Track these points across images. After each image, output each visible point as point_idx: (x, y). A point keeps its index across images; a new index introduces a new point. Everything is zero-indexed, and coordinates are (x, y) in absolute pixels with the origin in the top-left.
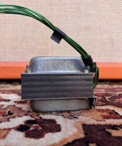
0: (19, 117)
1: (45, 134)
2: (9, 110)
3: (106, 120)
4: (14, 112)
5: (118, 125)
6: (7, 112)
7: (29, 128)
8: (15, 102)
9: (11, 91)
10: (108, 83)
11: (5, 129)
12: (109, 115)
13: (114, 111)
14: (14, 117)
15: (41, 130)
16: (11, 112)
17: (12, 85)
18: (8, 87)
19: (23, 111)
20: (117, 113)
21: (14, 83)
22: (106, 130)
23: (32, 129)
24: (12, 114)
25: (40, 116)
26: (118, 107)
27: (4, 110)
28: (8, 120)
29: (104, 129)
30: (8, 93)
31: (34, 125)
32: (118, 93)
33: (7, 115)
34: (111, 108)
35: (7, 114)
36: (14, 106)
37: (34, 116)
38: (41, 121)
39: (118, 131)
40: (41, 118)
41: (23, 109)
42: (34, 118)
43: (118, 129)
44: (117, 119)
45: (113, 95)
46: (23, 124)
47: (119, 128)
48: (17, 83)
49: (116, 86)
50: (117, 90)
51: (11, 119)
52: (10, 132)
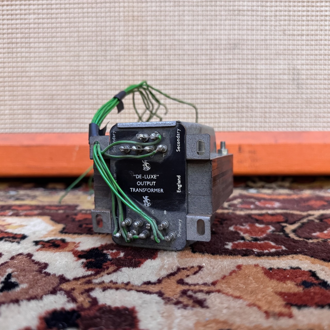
0: (29, 299)
2: (9, 271)
4: (18, 281)
8: (37, 243)
16: (13, 280)
17: (46, 192)
18: (34, 197)
19: (48, 274)
21: (51, 186)
24: (14, 285)
25: (94, 294)
30: (26, 215)
36: (30, 255)
37: (76, 294)
38: (92, 313)
40: (94, 301)
42: (74, 300)
48: (58, 186)
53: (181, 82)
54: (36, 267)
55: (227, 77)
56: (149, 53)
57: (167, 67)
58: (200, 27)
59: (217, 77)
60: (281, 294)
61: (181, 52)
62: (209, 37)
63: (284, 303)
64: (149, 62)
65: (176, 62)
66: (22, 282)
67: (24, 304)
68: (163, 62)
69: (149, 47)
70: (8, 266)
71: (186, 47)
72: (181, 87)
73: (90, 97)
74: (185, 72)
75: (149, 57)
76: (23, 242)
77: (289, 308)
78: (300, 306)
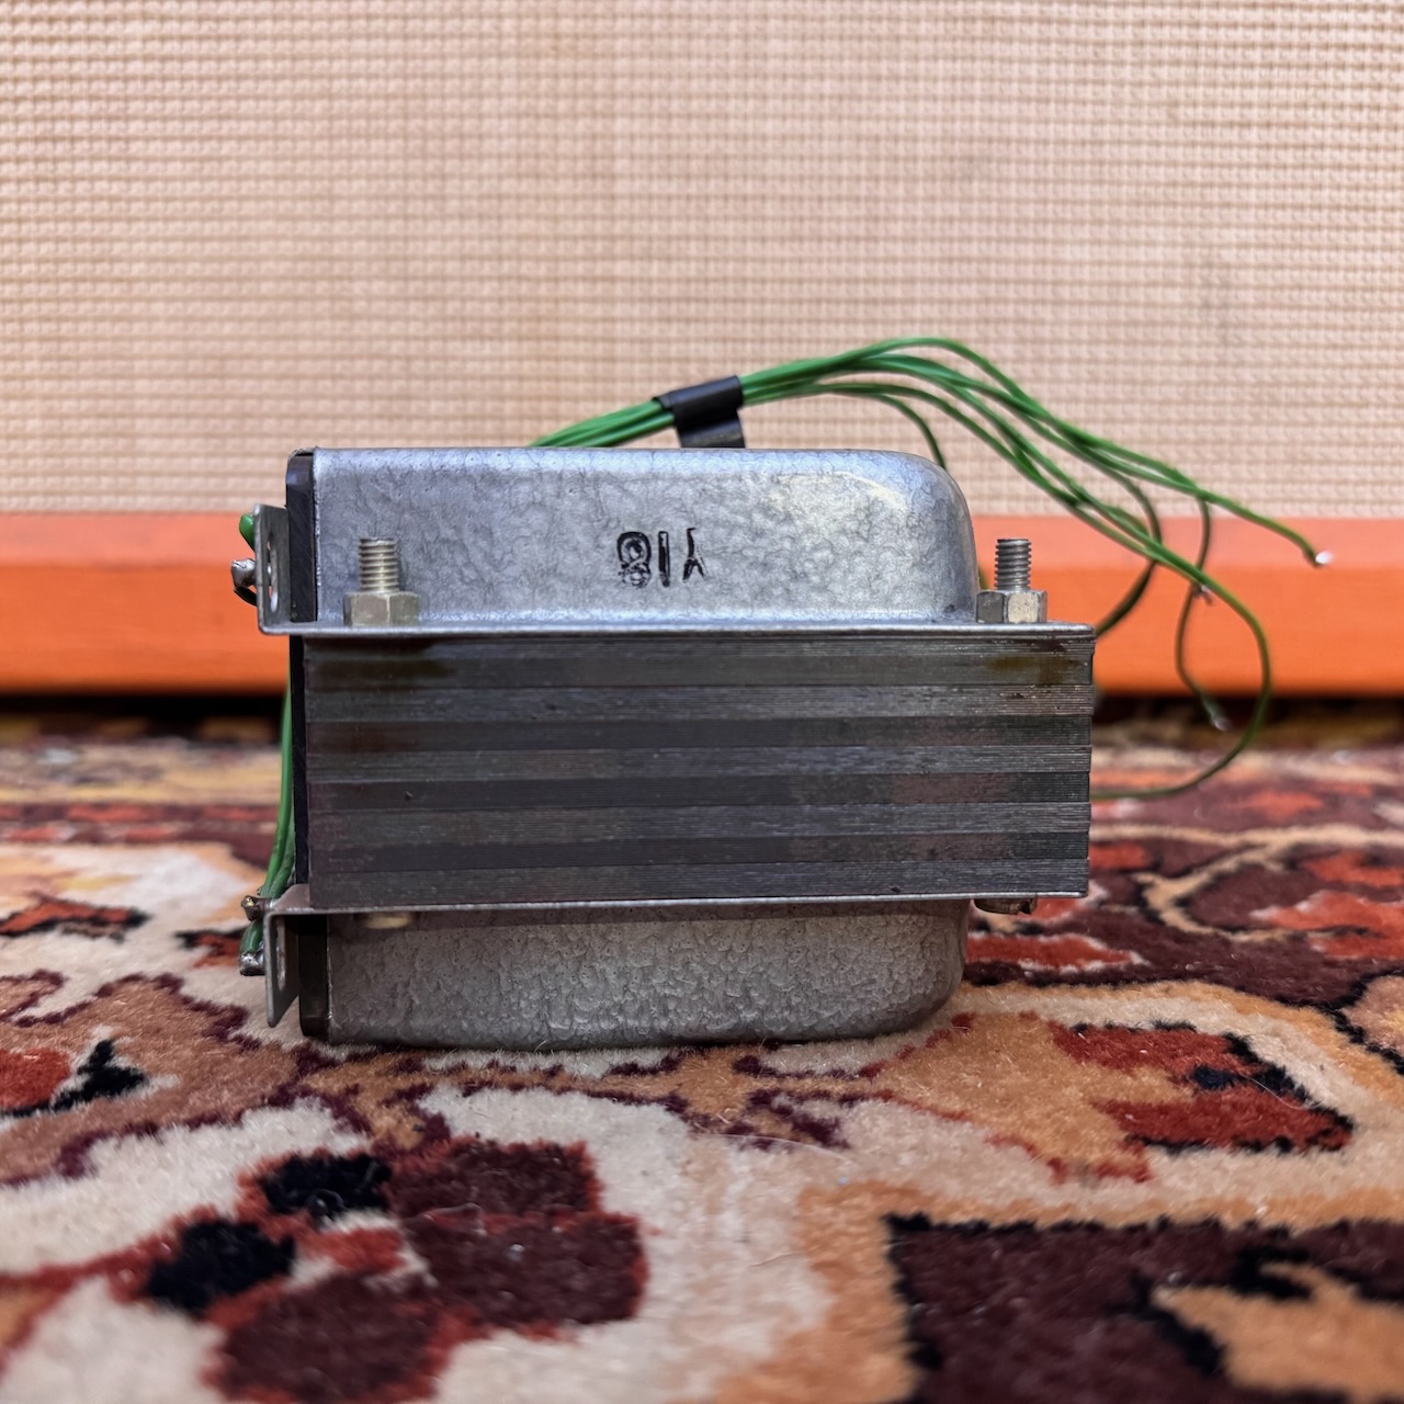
0: (195, 1123)
1: (449, 1342)
2: (102, 1033)
4: (141, 1067)
6: (80, 1059)
7: (280, 1259)
8: (190, 939)
9: (171, 811)
14: (149, 1129)
15: (415, 1288)
16: (121, 1062)
17: (198, 757)
18: (151, 775)
23: (311, 1270)
24: (130, 1080)
25: (431, 1105)
27: (54, 1040)
28: (73, 1161)
30: (132, 841)
31: (355, 1222)
33: (67, 1101)
35: (74, 1083)
36: (169, 983)
37: (366, 1104)
38: (430, 1162)
40: (436, 1128)
42: (360, 1124)
46: (226, 1200)
51: (101, 1152)
53: (749, 310)
54: (201, 1022)
55: (936, 291)
56: (621, 187)
57: (693, 249)
58: (828, 87)
59: (898, 292)
61: (750, 188)
62: (865, 127)
64: (618, 228)
65: (730, 228)
66: (158, 1070)
67: (177, 1137)
68: (676, 227)
69: (620, 165)
70: (95, 1019)
71: (772, 167)
72: (749, 331)
73: (377, 366)
74: (768, 271)
75: (620, 207)
76: (133, 935)
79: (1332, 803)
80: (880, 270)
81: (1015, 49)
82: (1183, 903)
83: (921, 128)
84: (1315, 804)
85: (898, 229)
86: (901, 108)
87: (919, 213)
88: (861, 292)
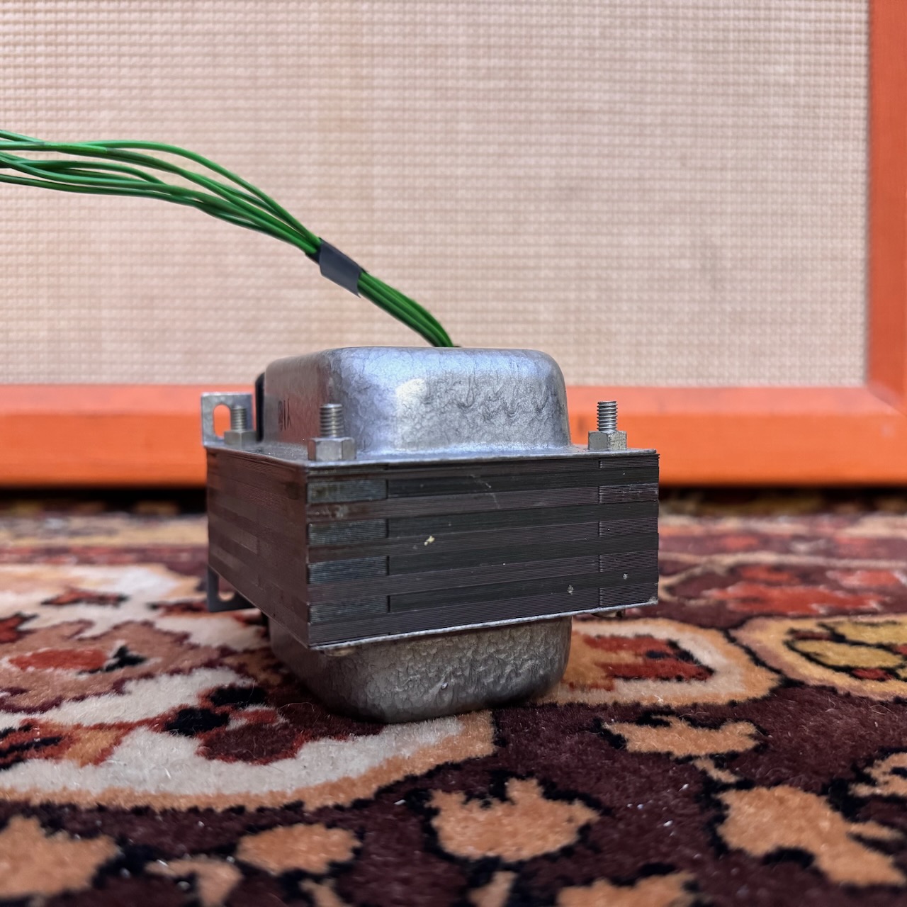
0: (172, 674)
1: (301, 742)
2: (119, 643)
3: (619, 683)
4: (142, 654)
5: (674, 704)
6: (111, 654)
7: (224, 719)
8: (155, 607)
9: (128, 550)
10: (690, 506)
11: (100, 727)
12: (640, 660)
13: (673, 644)
14: (148, 676)
15: (285, 727)
16: (133, 654)
19: (194, 647)
20: (687, 656)
21: (144, 507)
22: (607, 726)
23: (236, 723)
24: (135, 661)
26: (702, 626)
27: (97, 646)
28: (118, 688)
29: (598, 722)
31: (251, 709)
32: (729, 560)
33: (111, 668)
34: (662, 630)
35: (112, 661)
36: (147, 624)
37: (253, 669)
39: (663, 731)
41: (194, 640)
42: (250, 676)
43: (667, 724)
44: (679, 679)
45: (697, 571)
46: (193, 702)
47: (671, 719)
48: (163, 509)
49: (730, 523)
50: (730, 542)
51: (130, 686)
52: (127, 740)
54: (168, 639)
60: (604, 666)
63: (604, 674)
66: (152, 656)
67: (164, 679)
70: (115, 638)
76: (124, 606)
77: (610, 680)
78: (627, 678)
79: (765, 542)
80: (521, 251)
81: (596, 128)
82: (670, 589)
83: (543, 172)
84: (753, 542)
85: (532, 228)
86: (532, 161)
87: (543, 219)
88: (511, 262)
